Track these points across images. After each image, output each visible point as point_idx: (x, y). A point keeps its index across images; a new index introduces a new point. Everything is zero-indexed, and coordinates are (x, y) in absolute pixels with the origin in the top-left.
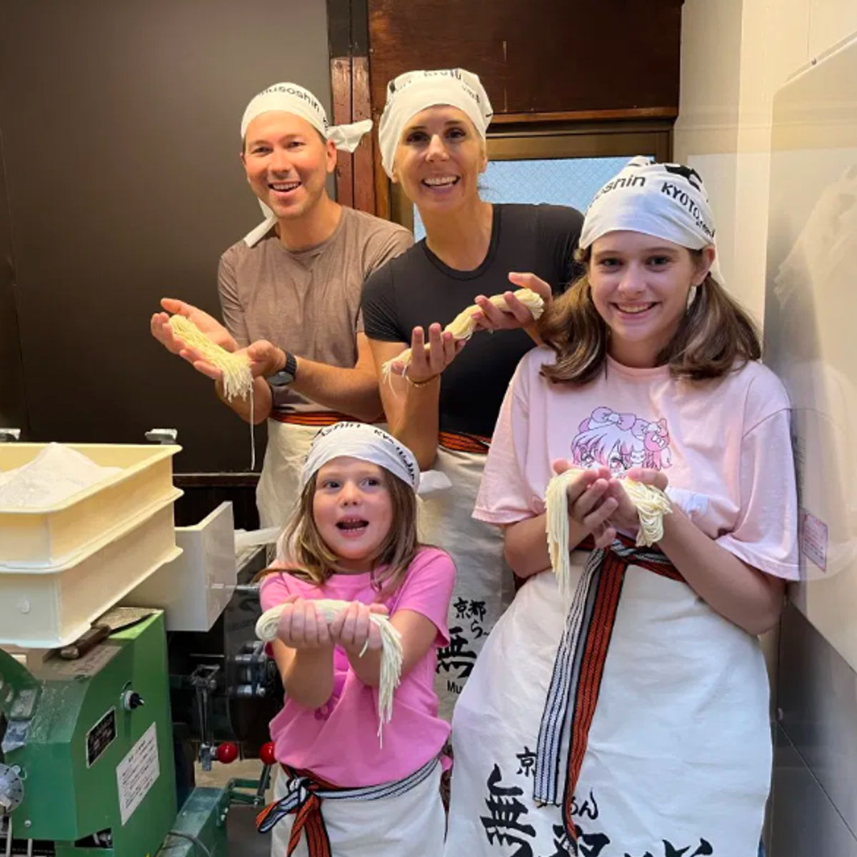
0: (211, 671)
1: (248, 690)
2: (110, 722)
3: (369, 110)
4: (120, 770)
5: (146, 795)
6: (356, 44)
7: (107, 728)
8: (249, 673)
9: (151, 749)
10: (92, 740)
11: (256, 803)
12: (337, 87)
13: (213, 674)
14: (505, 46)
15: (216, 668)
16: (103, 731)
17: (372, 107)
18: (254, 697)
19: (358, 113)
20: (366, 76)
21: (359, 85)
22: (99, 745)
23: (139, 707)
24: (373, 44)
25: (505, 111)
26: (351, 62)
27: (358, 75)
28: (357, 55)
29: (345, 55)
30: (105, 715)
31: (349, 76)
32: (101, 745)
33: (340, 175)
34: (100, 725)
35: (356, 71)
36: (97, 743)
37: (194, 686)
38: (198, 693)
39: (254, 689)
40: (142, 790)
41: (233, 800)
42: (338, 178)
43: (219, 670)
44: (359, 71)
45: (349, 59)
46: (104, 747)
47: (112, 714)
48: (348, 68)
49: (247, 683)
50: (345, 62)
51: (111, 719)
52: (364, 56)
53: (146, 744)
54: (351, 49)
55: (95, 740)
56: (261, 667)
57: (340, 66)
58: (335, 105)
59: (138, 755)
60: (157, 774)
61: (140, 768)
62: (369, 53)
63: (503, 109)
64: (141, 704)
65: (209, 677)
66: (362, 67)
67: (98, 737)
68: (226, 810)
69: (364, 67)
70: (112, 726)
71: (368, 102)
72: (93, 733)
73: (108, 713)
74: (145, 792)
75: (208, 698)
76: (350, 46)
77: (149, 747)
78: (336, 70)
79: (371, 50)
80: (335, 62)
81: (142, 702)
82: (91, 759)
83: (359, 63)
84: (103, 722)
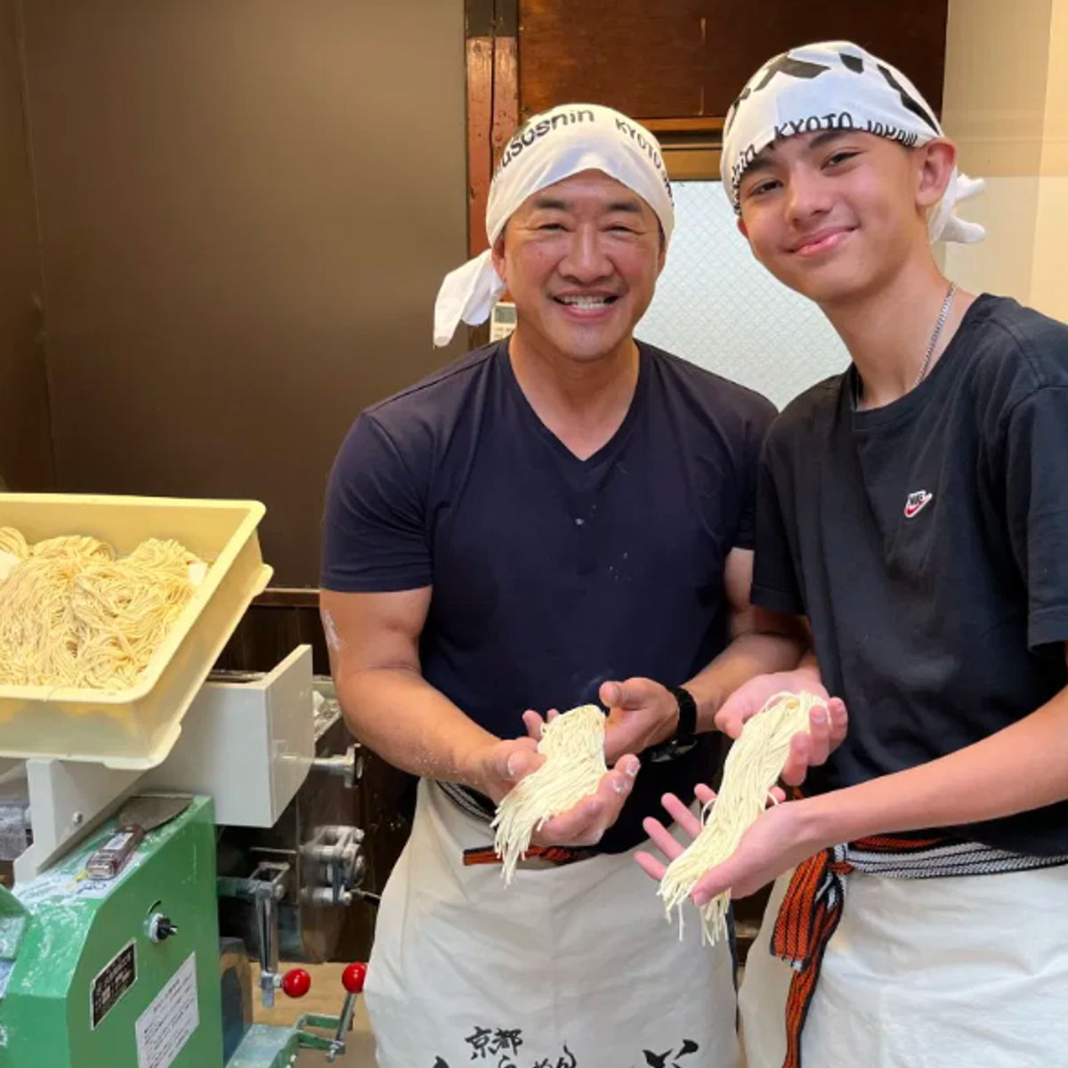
0: (278, 872)
1: (327, 894)
2: (127, 962)
3: (516, 109)
4: (140, 1026)
5: (179, 1054)
6: (501, 19)
7: (123, 969)
8: (330, 871)
9: (188, 990)
10: (99, 990)
11: (333, 1052)
12: (474, 77)
13: (280, 876)
14: (703, 22)
15: (285, 867)
16: (117, 975)
17: (520, 105)
18: (337, 903)
19: (501, 114)
20: (513, 63)
21: (503, 76)
22: (109, 995)
23: (170, 937)
24: (523, 19)
25: (701, 113)
26: (494, 44)
27: (503, 62)
28: (503, 34)
29: (486, 35)
30: (120, 953)
31: (490, 63)
32: (111, 995)
33: (473, 196)
34: (111, 968)
35: (500, 57)
36: (107, 994)
37: (253, 895)
38: (258, 903)
39: (336, 893)
40: (172, 1048)
41: (302, 1044)
42: (472, 201)
43: (288, 872)
44: (503, 56)
45: (491, 40)
46: (118, 996)
47: (131, 949)
48: (490, 52)
49: (328, 885)
50: (485, 44)
51: (129, 956)
52: (510, 36)
53: (181, 983)
54: (494, 27)
55: (103, 989)
56: (345, 864)
57: (478, 48)
58: (470, 102)
59: (168, 1000)
60: (195, 1022)
61: (169, 1018)
62: (518, 31)
63: (698, 110)
64: (172, 933)
65: (275, 881)
66: (508, 51)
67: (108, 985)
68: (293, 1058)
69: (511, 51)
70: (130, 966)
71: (515, 98)
72: (101, 980)
73: (125, 948)
74: (176, 1051)
75: (272, 910)
76: (493, 22)
77: (185, 988)
78: (474, 54)
79: (521, 29)
80: (472, 43)
81: (174, 930)
82: (97, 1017)
83: (506, 45)
84: (117, 962)
